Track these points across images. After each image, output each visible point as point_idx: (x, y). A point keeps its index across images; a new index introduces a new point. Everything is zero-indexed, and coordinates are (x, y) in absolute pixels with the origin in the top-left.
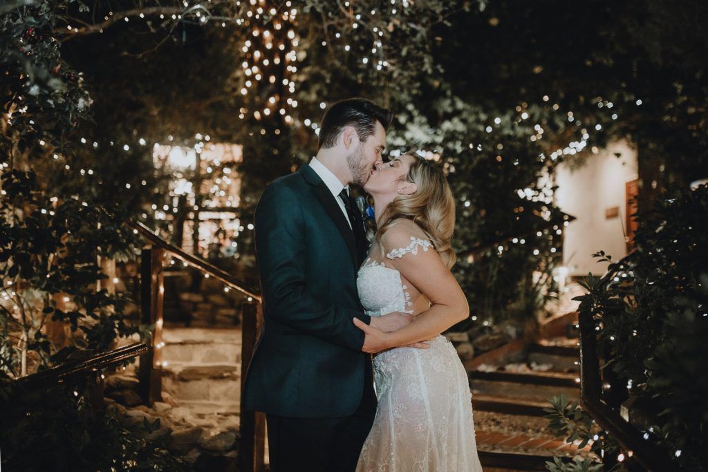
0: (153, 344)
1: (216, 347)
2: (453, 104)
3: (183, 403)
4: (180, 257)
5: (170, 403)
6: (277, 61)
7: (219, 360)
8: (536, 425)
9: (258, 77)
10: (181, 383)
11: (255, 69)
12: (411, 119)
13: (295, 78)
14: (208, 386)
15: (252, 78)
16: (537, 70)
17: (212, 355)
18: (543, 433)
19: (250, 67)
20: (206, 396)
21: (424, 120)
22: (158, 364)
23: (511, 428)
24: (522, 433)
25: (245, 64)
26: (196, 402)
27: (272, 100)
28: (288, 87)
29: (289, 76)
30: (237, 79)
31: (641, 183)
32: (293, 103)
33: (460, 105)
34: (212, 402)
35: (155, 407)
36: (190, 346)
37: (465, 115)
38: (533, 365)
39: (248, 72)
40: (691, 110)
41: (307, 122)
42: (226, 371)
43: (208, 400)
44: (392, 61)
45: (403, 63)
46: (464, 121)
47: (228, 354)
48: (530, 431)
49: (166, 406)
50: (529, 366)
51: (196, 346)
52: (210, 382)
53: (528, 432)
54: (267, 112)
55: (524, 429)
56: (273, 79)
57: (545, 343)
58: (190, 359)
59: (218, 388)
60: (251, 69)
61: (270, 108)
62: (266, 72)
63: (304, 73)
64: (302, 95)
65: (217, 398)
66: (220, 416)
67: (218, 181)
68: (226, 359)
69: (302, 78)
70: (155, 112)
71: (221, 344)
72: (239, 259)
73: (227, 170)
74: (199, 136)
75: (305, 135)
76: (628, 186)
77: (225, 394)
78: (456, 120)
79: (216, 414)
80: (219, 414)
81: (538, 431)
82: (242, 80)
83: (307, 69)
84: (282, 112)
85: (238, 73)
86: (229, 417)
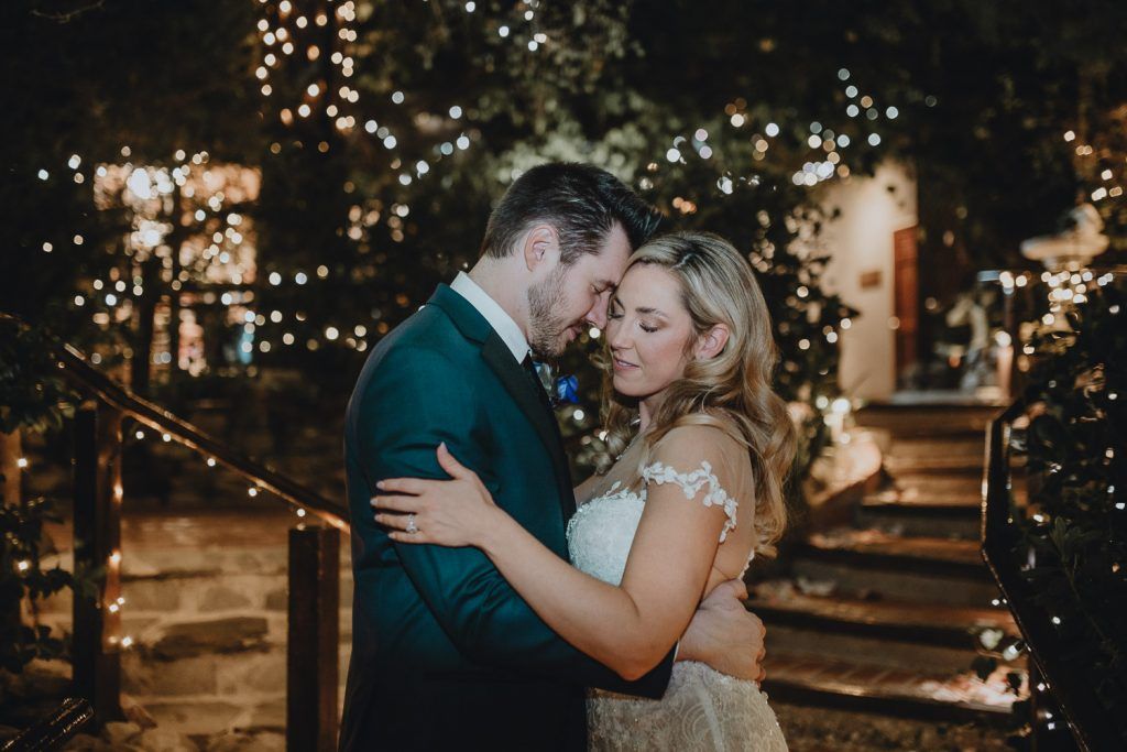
0: (102, 604)
1: (226, 582)
2: (625, 101)
3: (163, 706)
4: (155, 425)
5: (137, 721)
6: (322, 20)
7: (232, 605)
8: (841, 727)
9: (288, 49)
10: (160, 666)
11: (282, 33)
12: (553, 126)
13: (351, 50)
14: (214, 668)
15: (276, 49)
16: (767, 45)
17: (219, 598)
18: (856, 743)
19: (273, 29)
20: (210, 687)
21: (576, 126)
22: (113, 640)
23: (793, 731)
24: (814, 742)
25: (263, 25)
26: (191, 699)
27: (314, 90)
28: (340, 66)
29: (342, 47)
30: (248, 50)
31: (922, 234)
32: (352, 96)
33: (637, 102)
34: (221, 697)
35: (109, 734)
36: (176, 582)
37: (644, 120)
38: (802, 583)
39: (269, 39)
40: (1029, 123)
41: (371, 127)
42: (249, 635)
43: (214, 693)
44: (556, 33)
45: (575, 38)
46: (643, 130)
47: (250, 593)
48: (830, 737)
49: (131, 728)
50: (797, 589)
51: (187, 582)
52: (218, 660)
53: (825, 741)
54: (304, 111)
55: (819, 734)
56: (314, 53)
57: (819, 541)
58: (174, 605)
59: (232, 670)
60: (274, 33)
61: (310, 105)
62: (301, 39)
63: (369, 43)
64: (365, 80)
65: (231, 690)
66: (239, 736)
67: (218, 237)
68: (245, 602)
69: (364, 51)
70: (98, 110)
71: (235, 574)
72: (257, 377)
73: (233, 219)
74: (180, 155)
75: (368, 149)
76: (898, 236)
77: (248, 680)
78: (631, 129)
79: (231, 733)
80: (237, 730)
81: (846, 738)
82: (256, 53)
83: (374, 36)
84: (332, 111)
85: (251, 40)
86: (259, 736)
